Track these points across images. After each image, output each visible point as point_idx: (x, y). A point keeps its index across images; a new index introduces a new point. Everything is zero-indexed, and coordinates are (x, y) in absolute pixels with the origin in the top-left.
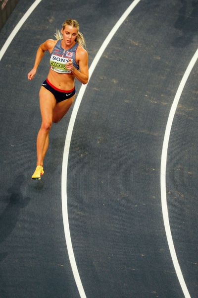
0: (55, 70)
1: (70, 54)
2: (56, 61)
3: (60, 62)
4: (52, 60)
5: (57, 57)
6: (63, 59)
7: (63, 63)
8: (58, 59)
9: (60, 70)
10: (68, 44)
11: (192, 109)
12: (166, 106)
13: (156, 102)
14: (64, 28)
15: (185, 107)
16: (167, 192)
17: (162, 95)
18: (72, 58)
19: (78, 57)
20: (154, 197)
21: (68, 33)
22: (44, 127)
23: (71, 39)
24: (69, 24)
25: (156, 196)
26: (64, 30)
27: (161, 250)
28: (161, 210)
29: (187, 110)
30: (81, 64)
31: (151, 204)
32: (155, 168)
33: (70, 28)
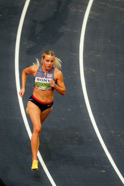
0: (39, 88)
1: (50, 76)
2: (40, 81)
3: (43, 82)
4: (36, 81)
5: (40, 78)
6: (45, 79)
7: (45, 82)
8: (42, 80)
9: (44, 88)
10: (48, 69)
11: (99, 14)
12: (82, 13)
13: (75, 10)
14: (44, 57)
15: (94, 13)
16: (84, 69)
17: (79, 6)
18: (52, 78)
19: (56, 76)
20: (76, 72)
21: (48, 61)
22: (37, 131)
23: (50, 65)
24: (48, 54)
25: (77, 72)
26: (45, 59)
27: (81, 106)
28: (81, 81)
29: (96, 14)
30: (59, 81)
31: (74, 77)
32: (75, 53)
33: (49, 57)
